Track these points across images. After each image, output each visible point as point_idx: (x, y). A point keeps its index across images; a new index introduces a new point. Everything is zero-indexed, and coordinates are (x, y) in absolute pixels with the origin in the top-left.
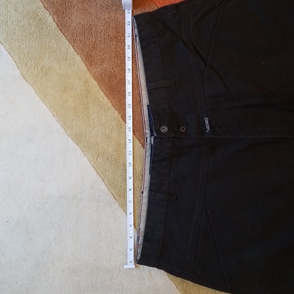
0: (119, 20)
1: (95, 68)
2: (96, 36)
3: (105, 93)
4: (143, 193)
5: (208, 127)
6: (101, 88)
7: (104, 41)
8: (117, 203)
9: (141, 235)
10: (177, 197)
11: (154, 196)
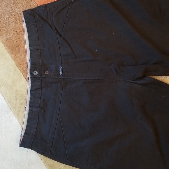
0: (17, 11)
1: (3, 37)
2: (4, 20)
3: (7, 51)
4: (26, 108)
5: (61, 72)
6: (6, 48)
7: (8, 23)
8: (11, 111)
9: (24, 131)
10: (45, 110)
11: (32, 109)
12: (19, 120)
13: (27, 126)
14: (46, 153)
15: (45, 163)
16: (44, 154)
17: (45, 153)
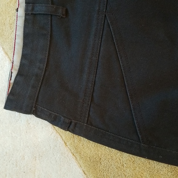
9: (15, 70)
10: (67, 11)
11: (33, 9)
12: (4, 47)
13: (24, 56)
14: (76, 124)
15: (77, 152)
16: (71, 127)
17: (73, 124)
